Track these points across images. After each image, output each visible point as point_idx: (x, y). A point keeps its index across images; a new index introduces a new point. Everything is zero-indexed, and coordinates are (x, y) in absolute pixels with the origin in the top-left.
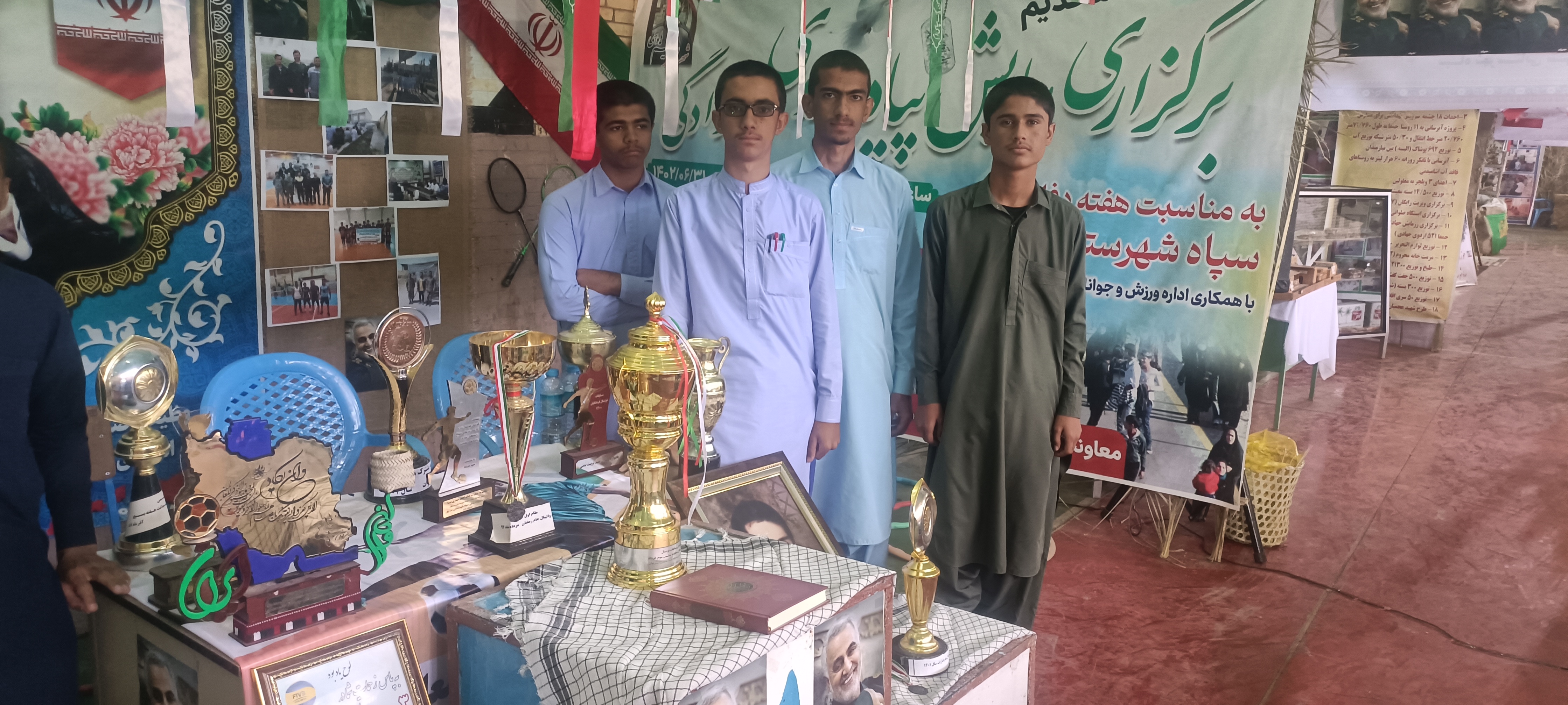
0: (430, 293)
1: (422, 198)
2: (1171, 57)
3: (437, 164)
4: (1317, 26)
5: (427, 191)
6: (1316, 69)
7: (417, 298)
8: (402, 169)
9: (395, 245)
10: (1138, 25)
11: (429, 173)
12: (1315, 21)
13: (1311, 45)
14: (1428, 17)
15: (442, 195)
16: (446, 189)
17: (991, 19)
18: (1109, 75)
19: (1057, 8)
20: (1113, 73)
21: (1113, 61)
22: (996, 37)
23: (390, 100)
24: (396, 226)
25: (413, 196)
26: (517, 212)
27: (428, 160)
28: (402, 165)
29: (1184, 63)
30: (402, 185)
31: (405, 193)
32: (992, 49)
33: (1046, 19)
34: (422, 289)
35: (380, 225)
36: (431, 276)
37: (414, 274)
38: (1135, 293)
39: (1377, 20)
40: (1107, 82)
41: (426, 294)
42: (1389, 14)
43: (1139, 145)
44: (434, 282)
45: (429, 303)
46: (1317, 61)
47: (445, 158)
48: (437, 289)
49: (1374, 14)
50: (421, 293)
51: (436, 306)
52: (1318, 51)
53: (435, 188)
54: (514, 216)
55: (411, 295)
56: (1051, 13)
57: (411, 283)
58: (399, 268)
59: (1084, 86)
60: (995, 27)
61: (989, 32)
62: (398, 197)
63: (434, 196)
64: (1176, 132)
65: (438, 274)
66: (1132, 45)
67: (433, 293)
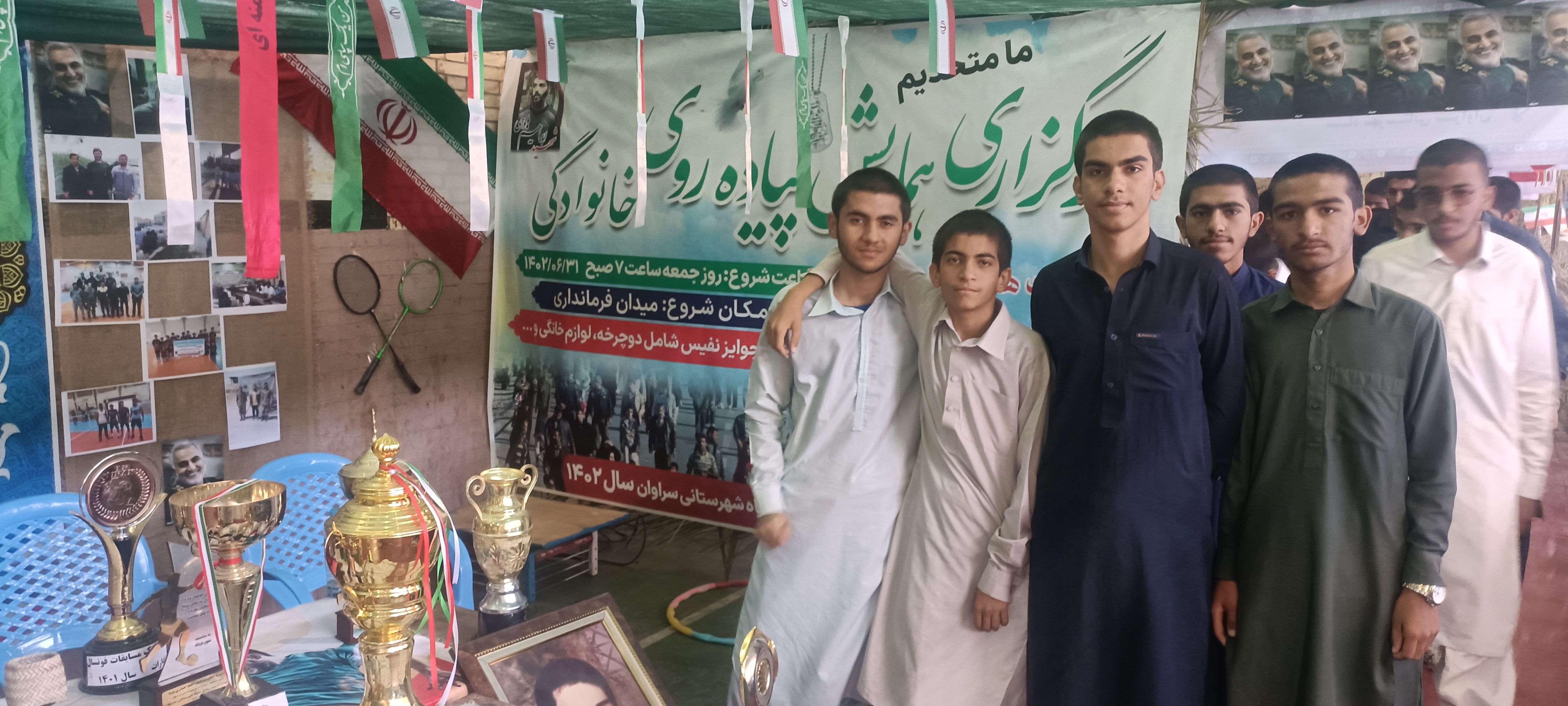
0: (265, 407)
1: (253, 303)
2: (1052, 127)
4: (1199, 92)
5: (259, 295)
6: (1201, 136)
7: (249, 412)
8: (229, 272)
9: (222, 355)
10: (1016, 95)
12: (1196, 86)
13: (1193, 110)
14: (1313, 78)
15: (279, 298)
16: (283, 293)
17: (867, 93)
18: (990, 148)
19: (933, 79)
20: (994, 146)
21: (993, 133)
22: (873, 111)
25: (242, 301)
26: (370, 311)
28: (228, 268)
29: (1065, 133)
30: (229, 289)
31: (233, 299)
32: (870, 124)
33: (922, 91)
34: (255, 403)
35: (202, 335)
36: (267, 388)
37: (246, 387)
39: (1260, 83)
40: (988, 155)
41: (261, 409)
42: (1273, 76)
43: (1025, 220)
44: (271, 394)
45: (264, 418)
46: (1201, 128)
48: (275, 402)
49: (1256, 77)
50: (255, 408)
51: (274, 421)
52: (1201, 117)
53: (270, 291)
54: (368, 316)
55: (242, 411)
56: (927, 85)
57: (242, 397)
58: (228, 382)
59: (964, 161)
60: (872, 100)
61: (866, 106)
63: (268, 300)
64: (1063, 206)
65: (275, 385)
66: (1011, 116)
67: (270, 407)
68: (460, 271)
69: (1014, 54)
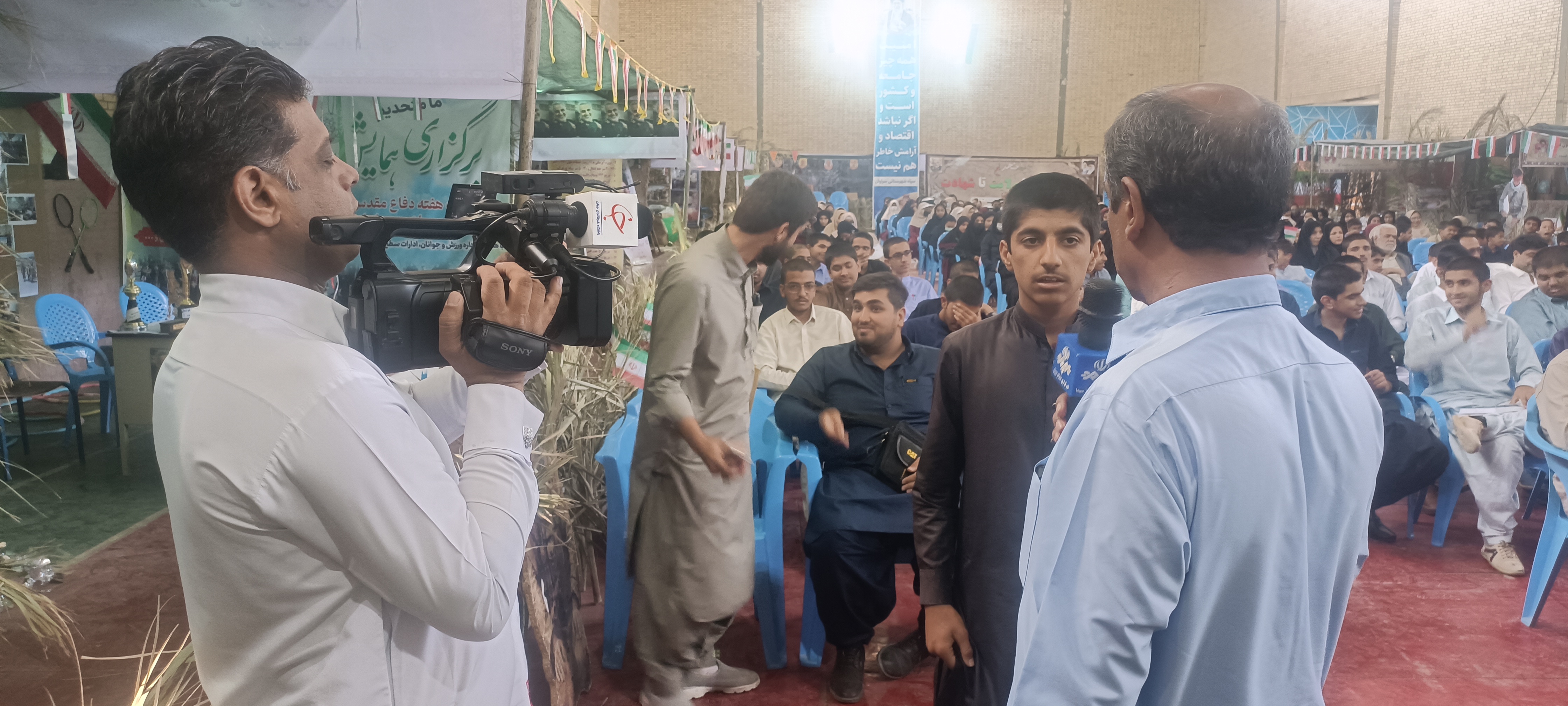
0: (32, 275)
1: (24, 219)
2: (453, 137)
3: (30, 199)
5: (26, 215)
7: (27, 278)
8: (14, 202)
9: (14, 246)
10: (436, 122)
11: (27, 204)
13: (512, 133)
15: (33, 217)
16: (35, 214)
17: (359, 116)
18: (425, 145)
19: (394, 112)
20: (427, 143)
21: (426, 138)
22: (363, 125)
23: (6, 162)
24: (13, 235)
25: (20, 218)
26: (69, 226)
27: (26, 196)
28: (13, 200)
29: (459, 140)
30: (14, 211)
31: (16, 216)
32: (362, 130)
33: (389, 117)
34: (28, 273)
35: (6, 236)
36: (32, 265)
37: (24, 264)
38: (451, 246)
40: (425, 148)
41: (31, 277)
43: (444, 177)
44: (34, 269)
45: (32, 282)
47: (33, 195)
48: (35, 273)
50: (29, 276)
51: (35, 284)
52: (515, 136)
53: (30, 212)
54: (68, 229)
55: (24, 277)
56: (391, 114)
57: (23, 270)
58: (17, 261)
59: (414, 149)
60: (363, 119)
61: (360, 122)
62: (14, 219)
63: (30, 218)
64: (461, 171)
65: (34, 264)
66: (434, 131)
67: (34, 276)
68: (105, 205)
69: (433, 103)
